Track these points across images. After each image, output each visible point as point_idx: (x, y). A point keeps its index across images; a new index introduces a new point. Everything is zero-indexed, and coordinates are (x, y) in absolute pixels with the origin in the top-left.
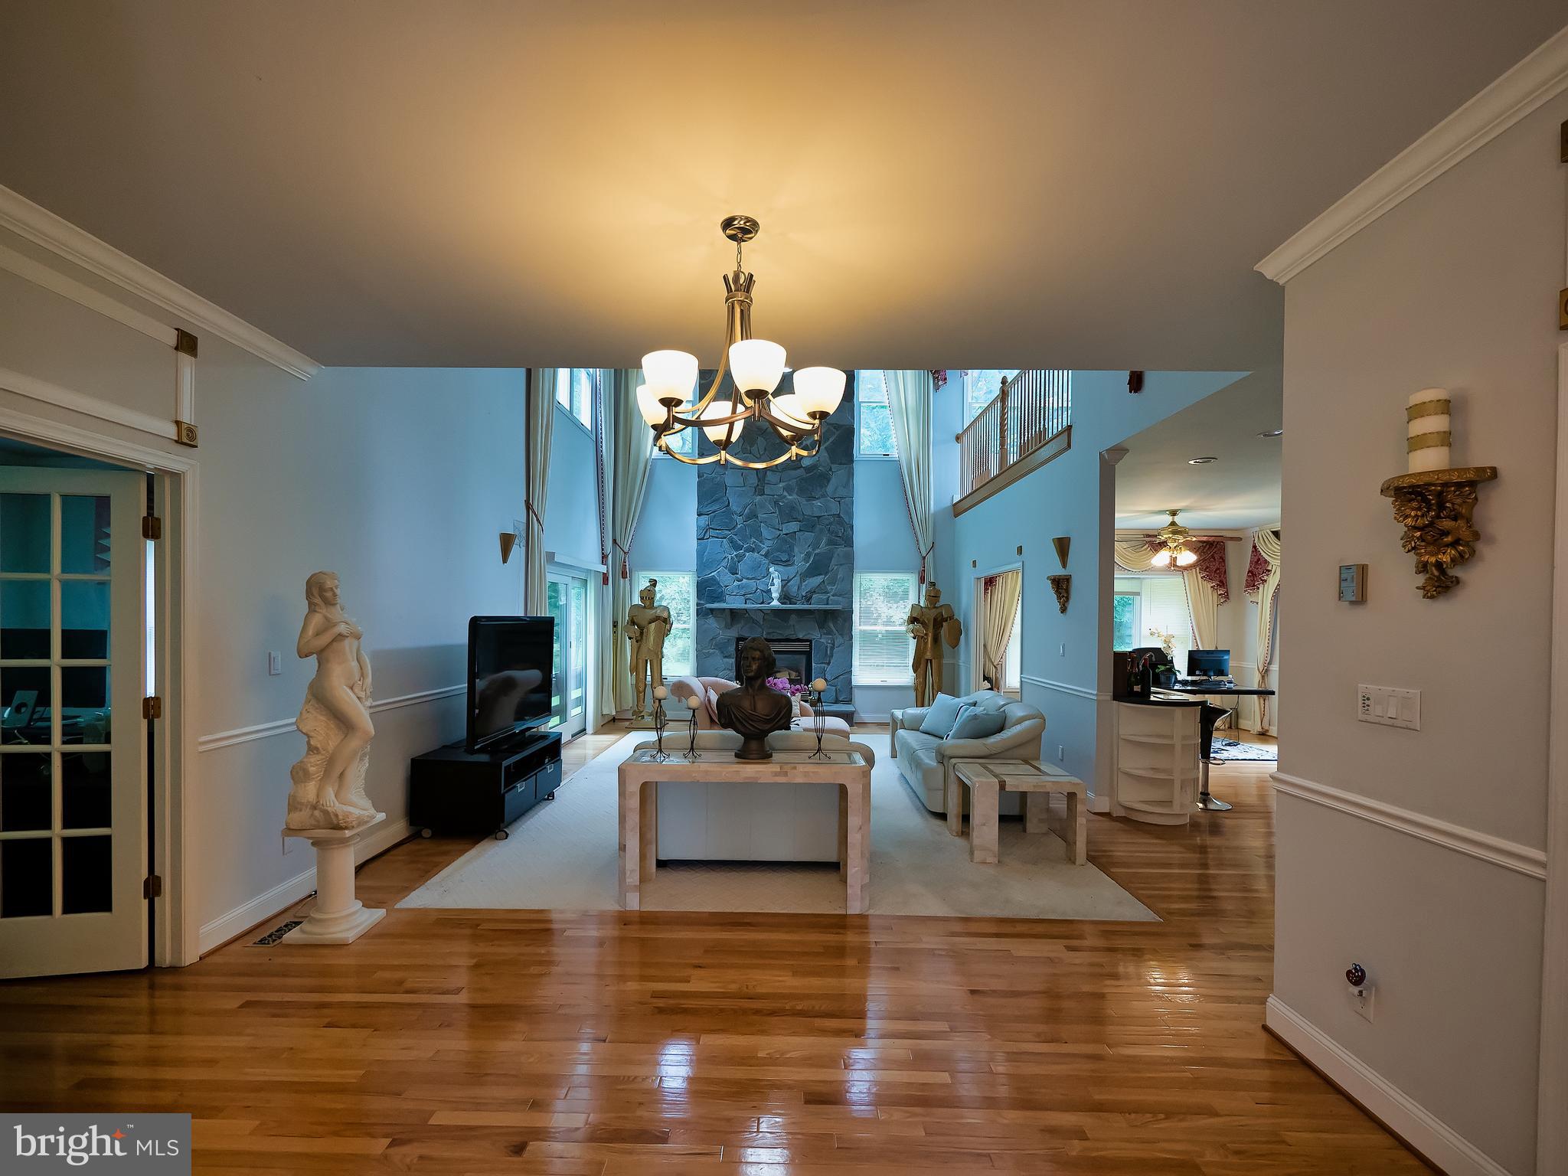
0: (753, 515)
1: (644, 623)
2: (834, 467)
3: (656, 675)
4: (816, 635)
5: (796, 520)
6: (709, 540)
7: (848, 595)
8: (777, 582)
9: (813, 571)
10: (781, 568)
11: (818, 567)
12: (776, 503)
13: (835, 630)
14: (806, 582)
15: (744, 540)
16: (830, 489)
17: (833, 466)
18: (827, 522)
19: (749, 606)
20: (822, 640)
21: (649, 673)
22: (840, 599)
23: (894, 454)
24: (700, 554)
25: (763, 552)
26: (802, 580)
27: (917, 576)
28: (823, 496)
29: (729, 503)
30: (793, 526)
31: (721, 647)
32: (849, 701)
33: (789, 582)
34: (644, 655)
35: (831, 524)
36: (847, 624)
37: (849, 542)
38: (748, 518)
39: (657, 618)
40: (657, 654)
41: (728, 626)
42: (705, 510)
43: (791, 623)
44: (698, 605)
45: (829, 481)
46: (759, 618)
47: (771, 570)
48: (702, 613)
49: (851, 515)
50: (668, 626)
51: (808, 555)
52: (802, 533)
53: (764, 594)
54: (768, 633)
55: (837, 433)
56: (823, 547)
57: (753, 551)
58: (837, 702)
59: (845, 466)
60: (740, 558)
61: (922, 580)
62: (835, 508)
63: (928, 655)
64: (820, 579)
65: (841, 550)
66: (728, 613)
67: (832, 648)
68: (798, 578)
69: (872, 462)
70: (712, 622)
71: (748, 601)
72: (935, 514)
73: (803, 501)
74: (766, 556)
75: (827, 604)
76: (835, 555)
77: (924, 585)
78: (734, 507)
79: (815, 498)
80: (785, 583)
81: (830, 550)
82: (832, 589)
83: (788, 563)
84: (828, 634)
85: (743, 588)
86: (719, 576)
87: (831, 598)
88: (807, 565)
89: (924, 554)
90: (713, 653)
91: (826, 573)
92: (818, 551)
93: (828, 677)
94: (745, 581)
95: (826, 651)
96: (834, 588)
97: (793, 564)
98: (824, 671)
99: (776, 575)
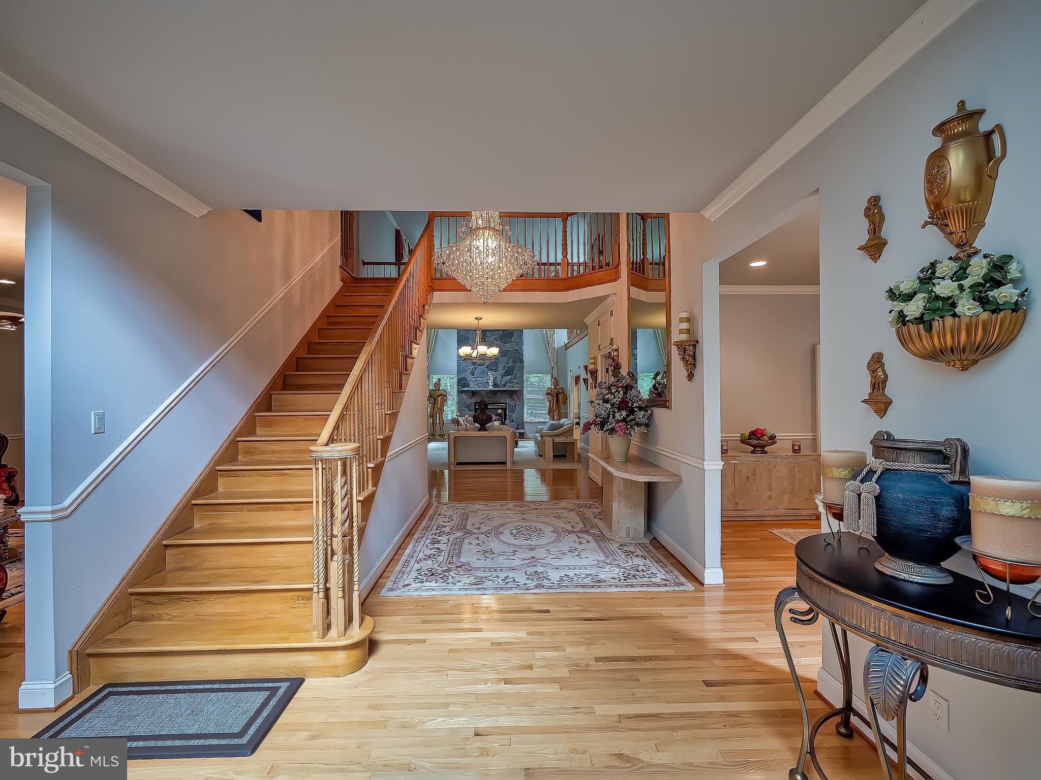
1: (436, 397)
3: (441, 418)
4: (508, 401)
7: (521, 383)
8: (492, 379)
9: (506, 374)
10: (493, 373)
11: (509, 372)
13: (516, 399)
14: (504, 379)
16: (513, 339)
18: (512, 353)
19: (480, 389)
20: (511, 403)
22: (518, 385)
24: (459, 367)
25: (485, 366)
26: (502, 378)
28: (510, 342)
31: (468, 407)
32: (522, 427)
33: (496, 378)
34: (436, 410)
35: (514, 353)
36: (521, 396)
37: (522, 362)
39: (441, 395)
41: (471, 398)
43: (498, 395)
44: (458, 389)
45: (513, 336)
47: (489, 374)
48: (460, 392)
49: (522, 350)
50: (446, 398)
51: (504, 367)
52: (501, 357)
53: (486, 384)
56: (510, 364)
57: (481, 365)
58: (519, 427)
60: (475, 368)
62: (515, 347)
63: (554, 408)
64: (509, 377)
65: (518, 364)
66: (471, 392)
67: (515, 407)
68: (500, 377)
70: (464, 396)
71: (479, 387)
72: (557, 349)
73: (502, 344)
74: (487, 367)
75: (513, 388)
76: (516, 367)
79: (507, 343)
81: (514, 365)
82: (514, 381)
83: (496, 370)
84: (514, 400)
85: (477, 381)
86: (467, 376)
87: (514, 385)
88: (504, 371)
89: (553, 366)
90: (465, 409)
91: (513, 374)
92: (508, 365)
93: (514, 419)
94: (478, 378)
95: (513, 407)
96: (516, 381)
97: (498, 371)
98: (512, 416)
99: (491, 376)
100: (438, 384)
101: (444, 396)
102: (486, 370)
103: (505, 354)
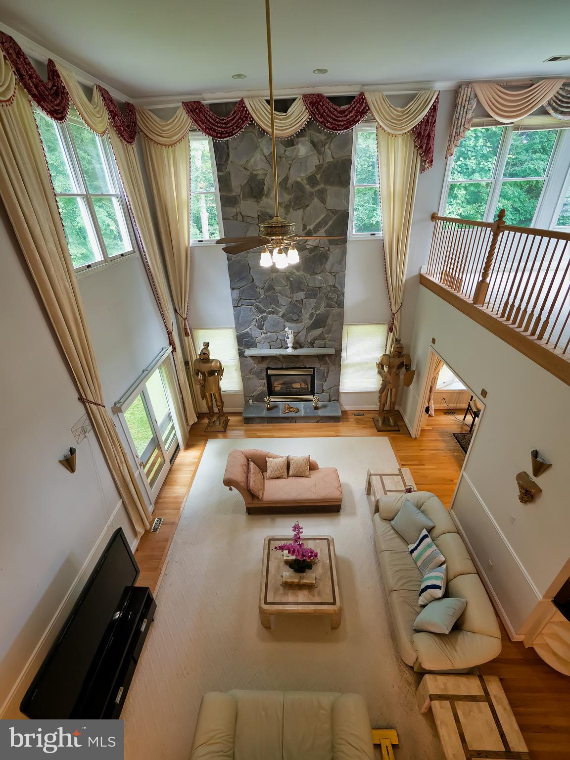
0: (272, 289)
2: (332, 248)
3: (218, 400)
4: (317, 365)
5: (303, 290)
6: (242, 307)
7: (339, 340)
9: (315, 326)
11: (319, 322)
12: (288, 278)
13: (330, 363)
14: (310, 334)
15: (267, 307)
16: (328, 266)
17: (330, 247)
18: (325, 291)
19: (273, 351)
20: (322, 368)
22: (333, 343)
24: (237, 317)
25: (281, 314)
26: (308, 332)
28: (322, 271)
29: (253, 279)
30: (301, 295)
31: (258, 375)
32: (337, 401)
33: (299, 333)
34: (208, 392)
35: (328, 292)
36: (337, 358)
37: (341, 305)
38: (268, 290)
39: (213, 371)
40: (217, 391)
42: (236, 286)
43: (301, 358)
44: (239, 349)
45: (327, 259)
46: (280, 358)
47: (287, 327)
48: (242, 355)
49: (343, 285)
51: (312, 315)
52: (307, 300)
53: (282, 342)
54: (287, 366)
55: (335, 217)
57: (273, 313)
58: (330, 401)
59: (340, 246)
60: (264, 319)
61: (390, 331)
62: (331, 281)
63: (390, 386)
64: (319, 331)
65: (336, 311)
67: (328, 373)
68: (305, 331)
69: (361, 241)
70: (249, 360)
71: (272, 347)
72: (406, 282)
73: (308, 276)
74: (283, 316)
75: (325, 347)
76: (331, 315)
77: (392, 334)
78: (257, 283)
80: (296, 335)
81: (328, 310)
82: (328, 337)
83: (298, 321)
84: (325, 364)
85: (268, 338)
86: (251, 331)
87: (328, 342)
88: (312, 321)
89: (394, 311)
90: (253, 378)
91: (325, 327)
92: (318, 312)
93: (325, 388)
94: (269, 333)
95: (324, 375)
96: (330, 336)
97: (301, 322)
98: (322, 385)
99: (290, 333)
102: (282, 320)
103: (313, 293)
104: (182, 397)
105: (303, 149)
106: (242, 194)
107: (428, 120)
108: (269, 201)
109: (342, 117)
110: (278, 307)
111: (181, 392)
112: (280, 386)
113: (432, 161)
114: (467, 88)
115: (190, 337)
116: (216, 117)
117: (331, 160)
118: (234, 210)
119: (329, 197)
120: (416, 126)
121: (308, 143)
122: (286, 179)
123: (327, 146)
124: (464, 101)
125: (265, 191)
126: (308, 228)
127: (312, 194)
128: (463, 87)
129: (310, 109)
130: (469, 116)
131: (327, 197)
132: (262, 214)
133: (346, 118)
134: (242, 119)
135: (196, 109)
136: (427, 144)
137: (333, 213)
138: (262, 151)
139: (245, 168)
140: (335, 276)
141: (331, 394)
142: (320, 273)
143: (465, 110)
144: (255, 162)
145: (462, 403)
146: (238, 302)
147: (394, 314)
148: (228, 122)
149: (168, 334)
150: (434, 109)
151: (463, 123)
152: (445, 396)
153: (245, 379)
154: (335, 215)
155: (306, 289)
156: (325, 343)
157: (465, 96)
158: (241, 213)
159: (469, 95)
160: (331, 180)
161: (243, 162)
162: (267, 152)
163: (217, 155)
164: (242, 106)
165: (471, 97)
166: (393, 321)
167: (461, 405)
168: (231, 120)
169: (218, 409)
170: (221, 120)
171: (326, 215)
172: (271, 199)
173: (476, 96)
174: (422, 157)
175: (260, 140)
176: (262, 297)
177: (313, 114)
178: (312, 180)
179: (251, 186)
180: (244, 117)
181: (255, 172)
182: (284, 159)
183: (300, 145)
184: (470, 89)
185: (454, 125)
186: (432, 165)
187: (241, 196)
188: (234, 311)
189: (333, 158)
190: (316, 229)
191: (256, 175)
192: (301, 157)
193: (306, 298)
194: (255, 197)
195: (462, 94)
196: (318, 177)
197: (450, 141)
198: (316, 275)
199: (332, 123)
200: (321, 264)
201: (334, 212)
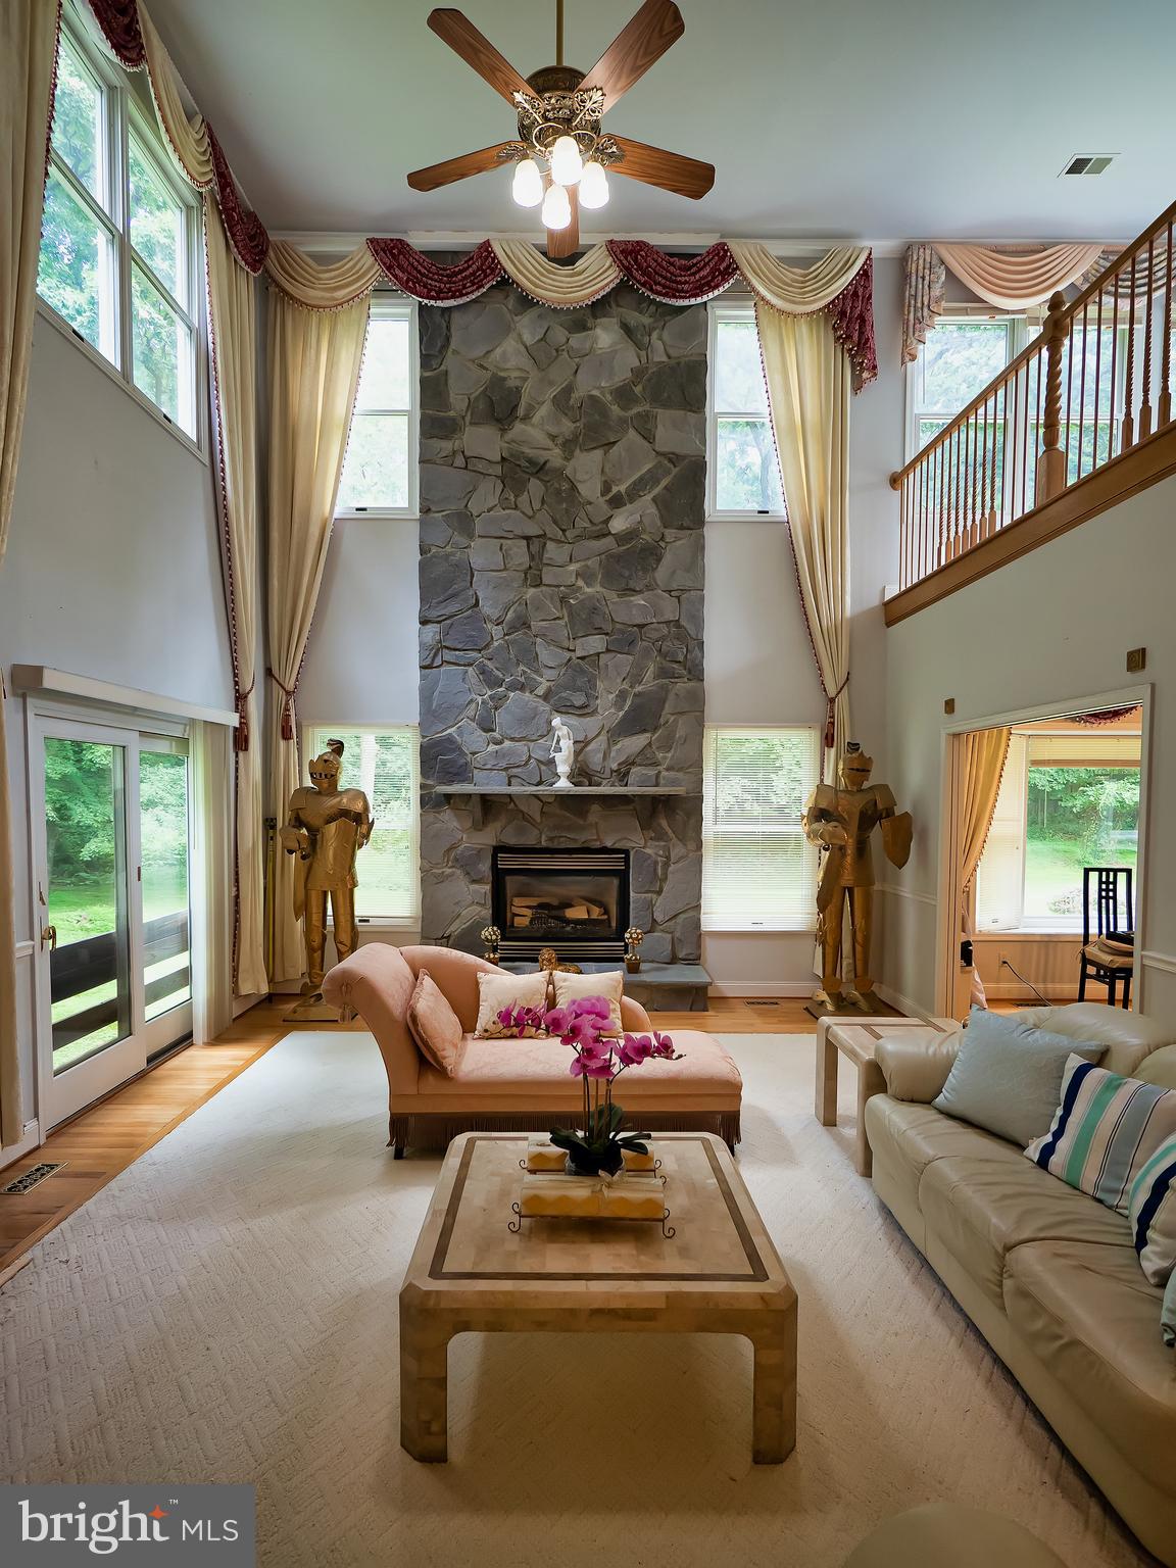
0: (523, 623)
1: (316, 822)
2: (670, 534)
3: (342, 919)
4: (636, 841)
5: (600, 631)
6: (442, 669)
7: (694, 766)
8: (567, 745)
9: (630, 725)
10: (574, 721)
11: (640, 717)
12: (563, 600)
13: (671, 835)
14: (619, 746)
15: (504, 669)
16: (661, 573)
17: (667, 532)
18: (655, 635)
19: (515, 789)
20: (648, 851)
21: (330, 911)
22: (680, 775)
23: (779, 509)
24: (426, 696)
25: (540, 691)
26: (612, 742)
27: (818, 733)
28: (649, 588)
29: (477, 600)
30: (596, 643)
31: (466, 864)
32: (695, 960)
33: (587, 744)
34: (320, 881)
35: (663, 638)
36: (692, 821)
37: (696, 673)
38: (512, 629)
39: (344, 813)
40: (343, 880)
41: (480, 825)
42: (433, 614)
43: (592, 818)
44: (422, 787)
45: (659, 560)
46: (534, 810)
47: (556, 721)
48: (430, 802)
49: (698, 621)
50: (364, 828)
51: (622, 695)
52: (610, 655)
53: (543, 768)
54: (551, 839)
55: (675, 471)
56: (649, 682)
57: (522, 688)
58: (673, 960)
59: (690, 532)
60: (498, 701)
61: (828, 740)
62: (670, 610)
63: (847, 879)
64: (641, 740)
65: (682, 686)
66: (476, 801)
67: (666, 865)
68: (603, 738)
69: (738, 523)
70: (448, 819)
71: (513, 781)
72: (852, 619)
73: (612, 596)
74: (546, 697)
75: (657, 785)
76: (671, 696)
77: (833, 750)
78: (487, 608)
79: (635, 592)
80: (581, 746)
81: (662, 687)
82: (665, 758)
83: (586, 711)
84: (658, 838)
85: (504, 756)
86: (461, 734)
87: (664, 773)
88: (621, 714)
89: (832, 692)
90: (452, 875)
91: (656, 729)
92: (639, 689)
93: (659, 916)
94: (507, 743)
95: (655, 870)
96: (669, 755)
97: (594, 713)
98: (651, 905)
99: (564, 733)
100: (326, 772)
101: (356, 822)
102: (545, 707)
103: (625, 639)
104: (237, 897)
105: (605, 336)
106: (469, 414)
107: (855, 294)
108: (529, 429)
109: (685, 276)
110: (537, 672)
111: (237, 881)
112: (528, 912)
113: (875, 367)
114: (921, 250)
115: (293, 742)
116: (432, 264)
117: (665, 359)
118: (447, 446)
119: (660, 427)
120: (834, 300)
121: (617, 327)
122: (568, 390)
123: (655, 335)
124: (921, 268)
125: (521, 412)
126: (615, 490)
127: (623, 421)
128: (915, 248)
129: (621, 261)
130: (937, 291)
131: (657, 427)
132: (512, 455)
133: (692, 278)
134: (484, 271)
135: (393, 248)
136: (861, 333)
137: (670, 460)
138: (519, 335)
139: (481, 366)
140: (678, 597)
141: (677, 935)
142: (641, 592)
143: (926, 282)
144: (504, 353)
145: (1061, 981)
146: (435, 655)
147: (832, 701)
148: (455, 274)
149: (237, 699)
150: (865, 274)
151: (926, 303)
152: (1007, 953)
153: (430, 879)
154: (675, 466)
155: (608, 628)
156: (658, 776)
157: (921, 261)
158: (463, 452)
159: (928, 259)
160: (666, 395)
161: (479, 352)
162: (529, 339)
163: (425, 338)
164: (487, 250)
165: (933, 263)
166: (833, 717)
167: (1058, 986)
168: (461, 272)
169: (338, 950)
170: (441, 269)
171: (655, 467)
172: (533, 425)
173: (943, 263)
174: (852, 357)
175: (516, 319)
176: (496, 644)
177: (627, 269)
178: (623, 395)
179: (491, 399)
180: (489, 267)
181: (502, 374)
182: (565, 353)
183: (598, 331)
184: (928, 252)
185: (909, 306)
186: (875, 375)
187: (468, 419)
188: (423, 678)
189: (669, 357)
190: (633, 494)
191: (504, 379)
192: (600, 352)
193: (608, 651)
194: (498, 420)
195: (915, 258)
196: (638, 390)
197: (906, 332)
198: (633, 595)
199: (664, 287)
200: (645, 570)
201: (674, 458)
